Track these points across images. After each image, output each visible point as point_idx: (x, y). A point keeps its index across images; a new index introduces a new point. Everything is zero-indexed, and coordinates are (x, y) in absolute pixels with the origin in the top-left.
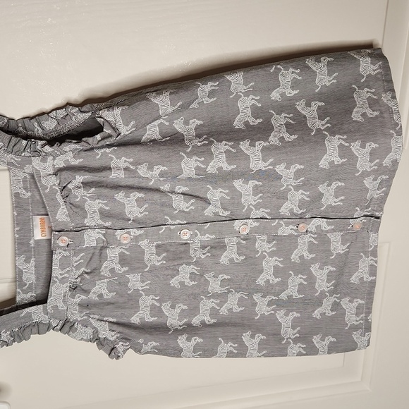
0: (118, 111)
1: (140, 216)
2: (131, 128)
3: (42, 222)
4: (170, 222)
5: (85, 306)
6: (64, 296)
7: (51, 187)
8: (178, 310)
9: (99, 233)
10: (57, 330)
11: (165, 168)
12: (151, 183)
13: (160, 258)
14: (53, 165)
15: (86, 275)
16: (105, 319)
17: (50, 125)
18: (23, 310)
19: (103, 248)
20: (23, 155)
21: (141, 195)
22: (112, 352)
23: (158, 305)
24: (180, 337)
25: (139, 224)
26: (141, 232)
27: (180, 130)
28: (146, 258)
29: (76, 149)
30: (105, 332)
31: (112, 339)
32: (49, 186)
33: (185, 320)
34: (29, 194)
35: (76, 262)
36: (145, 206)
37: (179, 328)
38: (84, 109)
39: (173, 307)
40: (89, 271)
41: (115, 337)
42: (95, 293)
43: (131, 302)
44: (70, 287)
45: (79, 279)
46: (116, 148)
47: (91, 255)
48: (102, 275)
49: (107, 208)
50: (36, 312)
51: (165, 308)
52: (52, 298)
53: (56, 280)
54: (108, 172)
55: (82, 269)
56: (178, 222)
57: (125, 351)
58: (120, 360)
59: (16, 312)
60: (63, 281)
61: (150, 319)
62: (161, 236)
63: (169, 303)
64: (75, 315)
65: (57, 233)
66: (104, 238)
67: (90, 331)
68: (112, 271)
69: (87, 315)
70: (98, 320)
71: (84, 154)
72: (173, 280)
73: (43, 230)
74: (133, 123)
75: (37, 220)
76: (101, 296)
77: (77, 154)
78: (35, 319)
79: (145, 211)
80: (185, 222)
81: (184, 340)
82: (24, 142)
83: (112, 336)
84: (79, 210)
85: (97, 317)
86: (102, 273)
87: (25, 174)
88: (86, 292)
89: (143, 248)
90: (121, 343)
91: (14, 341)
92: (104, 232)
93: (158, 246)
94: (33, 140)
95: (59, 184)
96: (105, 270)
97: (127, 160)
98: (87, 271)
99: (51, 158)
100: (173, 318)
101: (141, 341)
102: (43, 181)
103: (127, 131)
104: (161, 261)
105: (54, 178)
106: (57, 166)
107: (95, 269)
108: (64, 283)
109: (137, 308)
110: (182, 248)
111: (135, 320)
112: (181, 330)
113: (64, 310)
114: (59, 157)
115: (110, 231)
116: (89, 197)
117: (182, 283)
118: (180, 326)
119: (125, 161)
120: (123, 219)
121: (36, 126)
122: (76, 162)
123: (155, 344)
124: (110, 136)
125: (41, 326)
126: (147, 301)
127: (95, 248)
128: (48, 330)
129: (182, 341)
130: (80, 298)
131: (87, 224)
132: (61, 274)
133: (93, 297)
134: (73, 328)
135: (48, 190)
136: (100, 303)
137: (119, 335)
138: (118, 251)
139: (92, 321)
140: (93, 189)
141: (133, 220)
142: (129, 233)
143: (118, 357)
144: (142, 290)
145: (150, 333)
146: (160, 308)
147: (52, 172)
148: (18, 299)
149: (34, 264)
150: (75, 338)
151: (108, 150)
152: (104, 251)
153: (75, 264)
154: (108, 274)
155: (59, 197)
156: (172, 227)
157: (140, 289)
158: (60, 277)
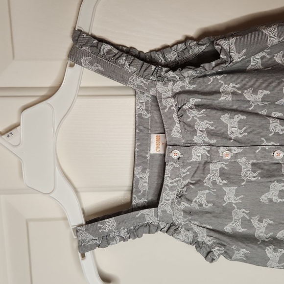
0: (233, 40)
1: (240, 136)
2: (242, 56)
3: (158, 139)
4: (265, 143)
5: (188, 212)
6: (172, 202)
7: (170, 107)
8: (265, 224)
9: (204, 149)
10: (163, 232)
11: (268, 92)
12: (251, 109)
13: (255, 174)
14: (172, 89)
15: (191, 186)
16: (204, 226)
17: (172, 57)
18: (139, 211)
19: (207, 163)
20: (151, 79)
21: (243, 117)
22: (209, 255)
23: (248, 217)
24: (267, 248)
25: (239, 143)
26: (240, 150)
27: (279, 62)
28: (243, 173)
29: (192, 76)
30: (204, 237)
31: (209, 243)
32: (168, 107)
33: (271, 234)
34: (150, 115)
35: (184, 173)
36: (245, 128)
37: (266, 240)
38: (201, 42)
39: (261, 221)
40: (194, 182)
41: (211, 242)
42: (196, 202)
43: (226, 213)
44: (177, 195)
45: (185, 189)
46: (226, 75)
47: (196, 169)
48: (205, 186)
49: (213, 128)
50: (149, 215)
51: (254, 221)
52: (162, 203)
53: (167, 187)
54: (218, 95)
55: (188, 181)
56: (272, 143)
57: (219, 255)
58: (214, 263)
59: (133, 213)
60: (172, 189)
61: (240, 230)
62: (257, 155)
63: (257, 218)
64: (180, 219)
65: (171, 147)
66: (208, 154)
67: (191, 234)
68: (214, 182)
69: (189, 220)
70: (198, 226)
71: (198, 80)
72: (263, 197)
73: (157, 146)
74: (244, 51)
75: (154, 137)
76: (201, 205)
77: (193, 80)
78: (148, 220)
79: (244, 132)
80: (278, 144)
81: (271, 251)
82: (153, 67)
83: (209, 241)
84: (190, 128)
85: (197, 223)
86: (205, 184)
87: (148, 99)
88: (190, 201)
89: (241, 164)
90: (217, 248)
91: (129, 237)
92: (209, 149)
93: (253, 164)
94: (160, 66)
95: (176, 105)
96: (208, 181)
97: (235, 85)
98: (192, 182)
99: (171, 83)
100: (260, 230)
101: (234, 247)
102: (164, 102)
103: (239, 58)
104: (256, 176)
105: (172, 100)
106: (175, 91)
107: (199, 180)
108: (172, 191)
109: (230, 219)
110: (275, 167)
111: (228, 229)
112: (267, 242)
113: (171, 215)
114: (178, 83)
115: (214, 147)
116: (199, 118)
117: (270, 200)
118: (266, 238)
119: (233, 87)
120: (226, 138)
121: (161, 57)
122: (190, 87)
123: (246, 251)
124: (225, 62)
125: (151, 226)
126: (239, 214)
127: (200, 163)
128: (157, 231)
129: (269, 251)
130: (184, 205)
131: (196, 141)
132: (171, 183)
133: (194, 206)
134: (177, 231)
135: (167, 110)
136: (200, 212)
137: (215, 241)
138: (219, 166)
139: (193, 226)
140: (204, 110)
141: (234, 140)
142: (230, 150)
143: (213, 260)
144: (235, 204)
145: (242, 241)
146: (249, 220)
147: (171, 95)
148: (134, 203)
149: (148, 174)
150: (178, 239)
151: (219, 77)
152: (207, 165)
153: (183, 175)
154: (210, 185)
155: (175, 116)
156: (267, 148)
157: (234, 202)
158: (170, 185)
